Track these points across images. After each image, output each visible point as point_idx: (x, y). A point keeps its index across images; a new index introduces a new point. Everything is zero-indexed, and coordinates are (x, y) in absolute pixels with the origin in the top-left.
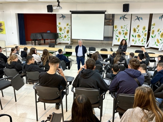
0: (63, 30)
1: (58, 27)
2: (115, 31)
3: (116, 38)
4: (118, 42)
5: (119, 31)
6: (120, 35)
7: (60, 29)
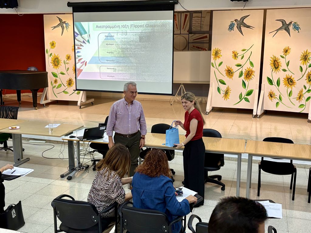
0: (62, 64)
1: (49, 54)
2: (214, 67)
3: (218, 87)
4: (225, 99)
5: (228, 67)
6: (230, 78)
7: (53, 62)
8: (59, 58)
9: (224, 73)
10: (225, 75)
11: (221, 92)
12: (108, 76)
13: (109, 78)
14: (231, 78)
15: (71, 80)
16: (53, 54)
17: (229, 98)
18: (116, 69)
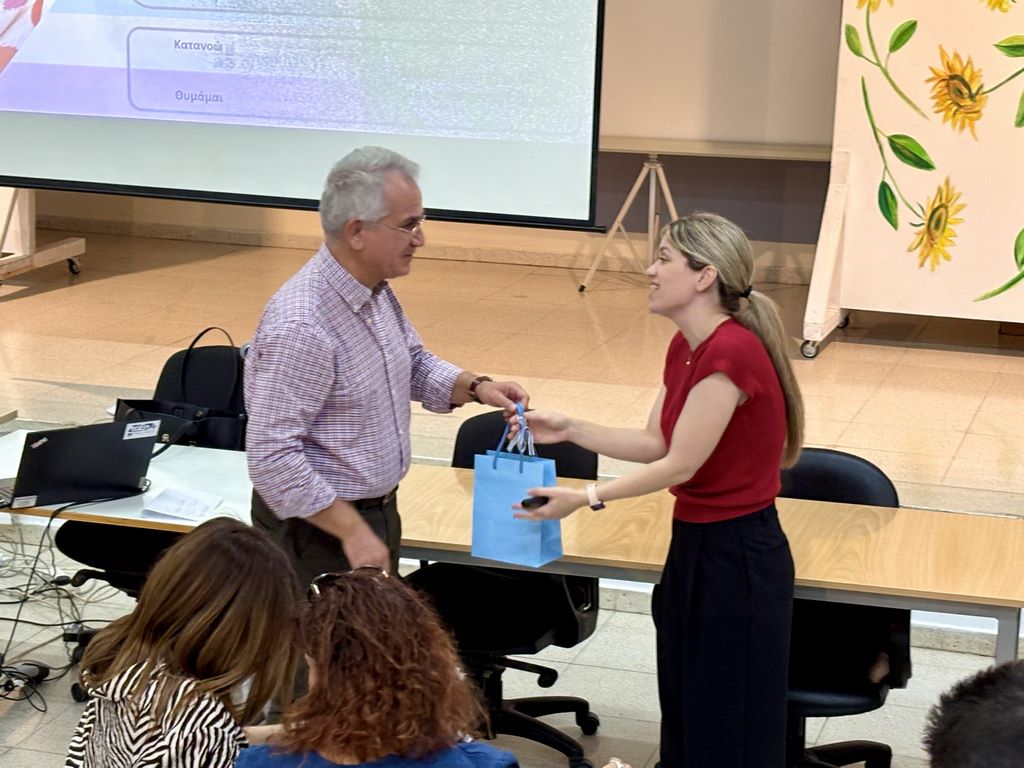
2: (857, 52)
3: (884, 187)
4: (928, 262)
5: (951, 55)
6: (962, 127)
9: (925, 94)
10: (927, 104)
11: (902, 213)
12: (179, 95)
13: (184, 105)
14: (967, 130)
17: (947, 258)
18: (231, 51)
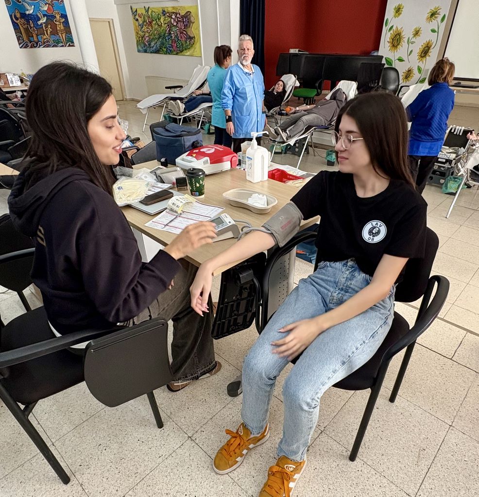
0: (404, 43)
1: (389, 26)
7: (391, 40)
8: (403, 34)
15: (410, 70)
16: (394, 28)
